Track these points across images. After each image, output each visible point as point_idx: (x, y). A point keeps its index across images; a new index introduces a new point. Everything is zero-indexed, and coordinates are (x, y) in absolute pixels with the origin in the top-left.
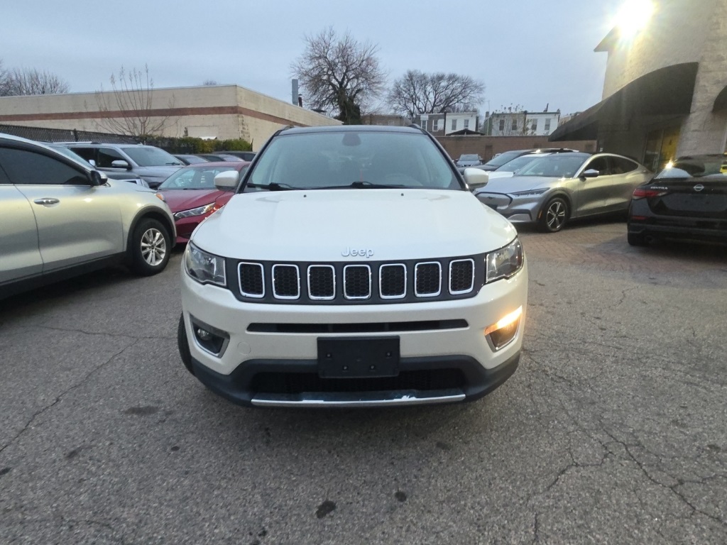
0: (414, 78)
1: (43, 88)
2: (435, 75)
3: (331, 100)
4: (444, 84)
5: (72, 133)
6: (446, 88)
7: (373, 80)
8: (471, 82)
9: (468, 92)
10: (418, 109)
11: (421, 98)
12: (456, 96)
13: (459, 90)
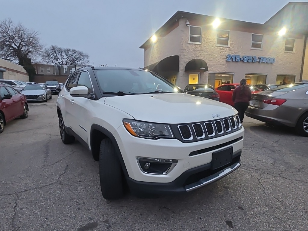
0: (55, 49)
2: (66, 49)
3: (13, 55)
4: (70, 53)
6: (72, 55)
7: (38, 48)
8: (83, 53)
9: (82, 57)
10: (59, 62)
11: (60, 58)
12: (77, 59)
13: (78, 56)
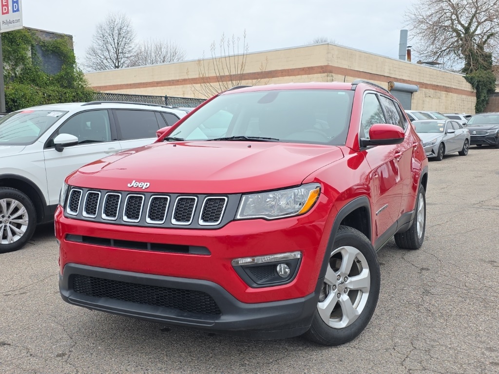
1: (164, 58)
3: (453, 49)
5: (163, 99)
